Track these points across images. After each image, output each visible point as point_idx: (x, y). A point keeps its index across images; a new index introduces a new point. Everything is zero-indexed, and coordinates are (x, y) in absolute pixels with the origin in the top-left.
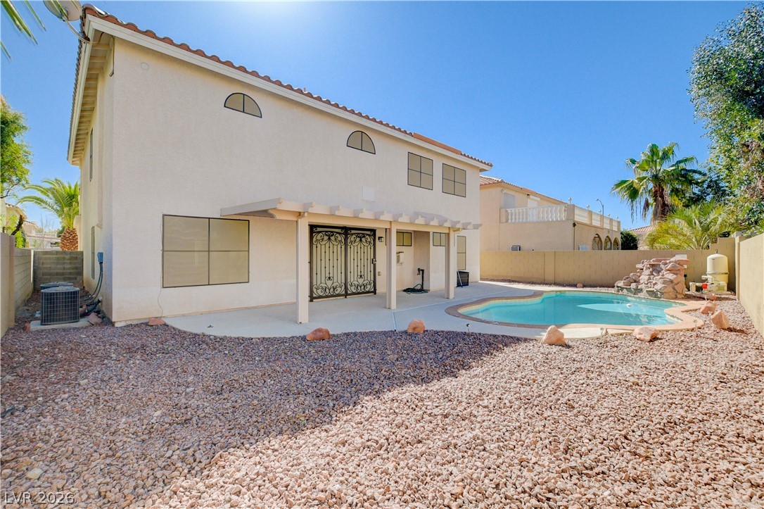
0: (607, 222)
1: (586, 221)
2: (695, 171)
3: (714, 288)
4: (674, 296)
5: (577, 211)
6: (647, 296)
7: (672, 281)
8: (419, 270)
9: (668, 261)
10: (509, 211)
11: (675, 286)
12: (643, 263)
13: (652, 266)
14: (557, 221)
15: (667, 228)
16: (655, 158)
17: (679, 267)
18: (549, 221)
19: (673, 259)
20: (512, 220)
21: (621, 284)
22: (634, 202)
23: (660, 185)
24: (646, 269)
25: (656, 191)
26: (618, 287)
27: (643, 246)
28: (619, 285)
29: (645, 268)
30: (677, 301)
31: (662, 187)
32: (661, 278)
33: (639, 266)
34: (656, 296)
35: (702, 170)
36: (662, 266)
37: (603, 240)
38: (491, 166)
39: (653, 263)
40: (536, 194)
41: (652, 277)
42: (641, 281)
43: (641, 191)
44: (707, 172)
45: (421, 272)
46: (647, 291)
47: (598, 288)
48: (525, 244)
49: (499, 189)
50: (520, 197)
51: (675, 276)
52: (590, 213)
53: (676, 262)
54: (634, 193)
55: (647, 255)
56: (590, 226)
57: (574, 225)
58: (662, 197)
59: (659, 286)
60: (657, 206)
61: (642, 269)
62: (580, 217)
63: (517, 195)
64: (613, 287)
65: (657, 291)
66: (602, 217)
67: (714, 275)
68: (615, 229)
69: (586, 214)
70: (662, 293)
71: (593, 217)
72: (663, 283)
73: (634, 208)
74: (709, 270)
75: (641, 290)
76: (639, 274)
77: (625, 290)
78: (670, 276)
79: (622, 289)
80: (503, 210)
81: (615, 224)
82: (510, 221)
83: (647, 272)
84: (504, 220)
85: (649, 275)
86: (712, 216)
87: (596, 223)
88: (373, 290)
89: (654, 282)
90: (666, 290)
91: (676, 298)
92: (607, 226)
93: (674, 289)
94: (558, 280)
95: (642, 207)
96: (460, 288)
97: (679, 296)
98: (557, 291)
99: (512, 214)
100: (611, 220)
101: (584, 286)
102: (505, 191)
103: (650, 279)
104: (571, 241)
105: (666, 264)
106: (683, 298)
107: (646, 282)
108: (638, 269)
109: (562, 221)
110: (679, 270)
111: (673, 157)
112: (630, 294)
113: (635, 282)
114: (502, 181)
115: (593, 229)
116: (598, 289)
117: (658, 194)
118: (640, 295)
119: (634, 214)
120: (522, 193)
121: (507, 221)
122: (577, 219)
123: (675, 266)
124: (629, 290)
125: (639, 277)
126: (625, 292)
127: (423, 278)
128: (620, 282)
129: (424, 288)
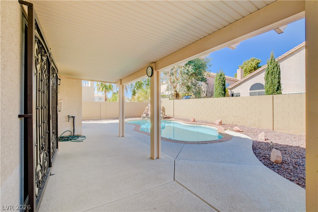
8: (69, 117)
45: (71, 119)
64: (141, 117)
109: (88, 87)
126: (146, 118)
127: (74, 125)
128: (143, 115)
129: (76, 134)
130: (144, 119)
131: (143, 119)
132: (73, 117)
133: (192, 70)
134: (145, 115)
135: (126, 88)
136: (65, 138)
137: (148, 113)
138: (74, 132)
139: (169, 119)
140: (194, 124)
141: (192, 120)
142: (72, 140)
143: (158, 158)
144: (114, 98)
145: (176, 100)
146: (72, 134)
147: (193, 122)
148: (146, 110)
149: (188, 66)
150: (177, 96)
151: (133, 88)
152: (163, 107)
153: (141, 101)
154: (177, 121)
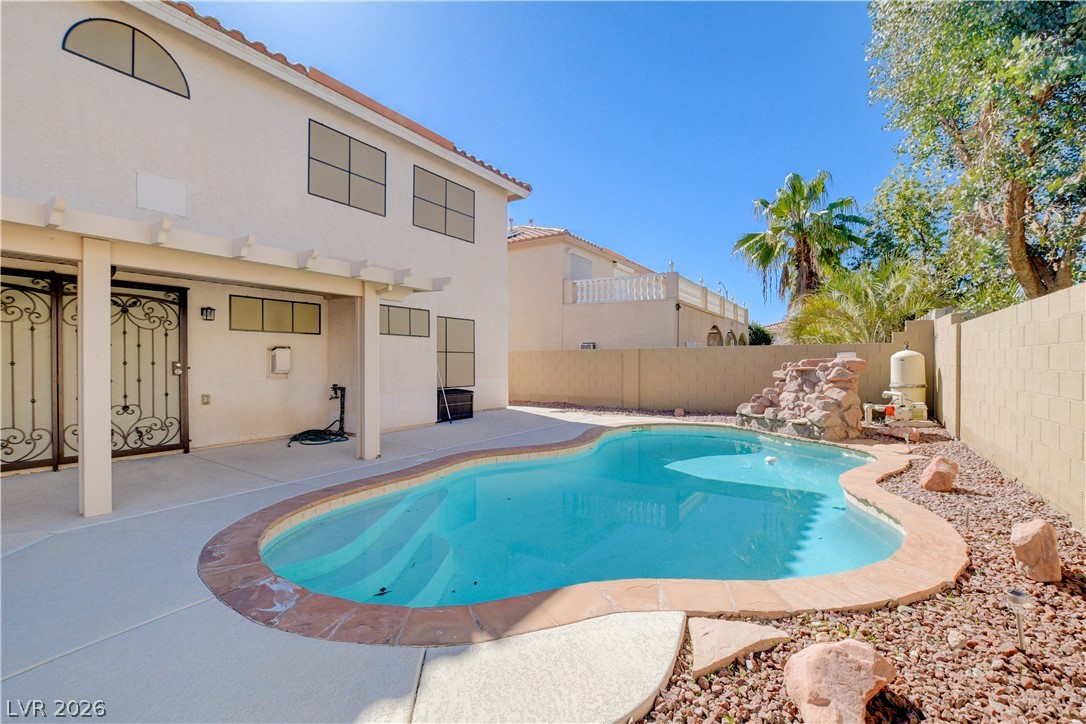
0: (729, 308)
1: (697, 302)
2: (856, 219)
3: (904, 414)
4: (843, 435)
5: (682, 286)
6: (795, 435)
7: (838, 404)
8: (335, 388)
9: (830, 364)
10: (578, 282)
11: (845, 414)
12: (785, 368)
13: (802, 373)
14: (652, 300)
15: (821, 306)
16: (798, 198)
17: (851, 376)
18: (639, 301)
19: (836, 361)
20: (582, 298)
21: (746, 409)
22: (768, 269)
23: (805, 242)
24: (791, 380)
25: (799, 252)
26: (742, 415)
27: (781, 341)
28: (744, 412)
29: (788, 379)
30: (851, 446)
31: (808, 246)
32: (817, 398)
33: (779, 374)
34: (810, 435)
35: (866, 216)
36: (820, 373)
37: (724, 336)
38: (529, 188)
39: (801, 368)
40: (627, 262)
41: (801, 394)
42: (783, 404)
43: (777, 250)
44: (874, 219)
45: (339, 392)
46: (793, 424)
47: (709, 417)
48: (603, 341)
49: (562, 246)
50: (597, 263)
51: (844, 393)
52: (705, 291)
53: (844, 365)
54: (767, 254)
55: (789, 354)
56: (704, 312)
57: (678, 307)
58: (808, 260)
59: (816, 415)
60: (800, 275)
61: (784, 380)
62: (688, 295)
63: (595, 260)
64: (735, 414)
65: (813, 424)
66: (723, 300)
67: (904, 390)
68: (741, 320)
69: (698, 293)
70: (822, 429)
71: (710, 298)
72: (824, 409)
73: (768, 279)
74: (895, 379)
75: (783, 422)
76: (777, 390)
77: (754, 421)
78: (836, 394)
79: (749, 419)
80: (569, 283)
81: (741, 313)
82: (578, 301)
83: (792, 385)
84: (569, 299)
85: (796, 391)
86: (893, 284)
87: (714, 307)
88: (176, 441)
89: (806, 405)
90: (828, 423)
91: (846, 438)
92: (729, 314)
93: (843, 418)
94: (645, 404)
95: (779, 279)
96: (446, 426)
97: (852, 434)
98: (634, 426)
99: (582, 289)
100: (735, 306)
101: (687, 413)
102: (572, 250)
103: (797, 398)
104: (672, 334)
105: (825, 369)
106: (858, 438)
107: (791, 406)
108: (775, 379)
109: (659, 300)
110: (850, 381)
111: (823, 197)
112: (763, 430)
113: (772, 404)
114: (566, 232)
115: (710, 317)
116: (709, 420)
117: (802, 256)
118: (782, 432)
119: (768, 290)
120: (604, 257)
121: (575, 302)
122: (683, 297)
123: (843, 373)
124: (761, 421)
125: (779, 394)
126: (754, 424)
127: (342, 407)
128: (745, 407)
129: (346, 430)
130: (746, 426)
131: (743, 424)
132: (343, 390)
134: (749, 409)
152: (940, 375)
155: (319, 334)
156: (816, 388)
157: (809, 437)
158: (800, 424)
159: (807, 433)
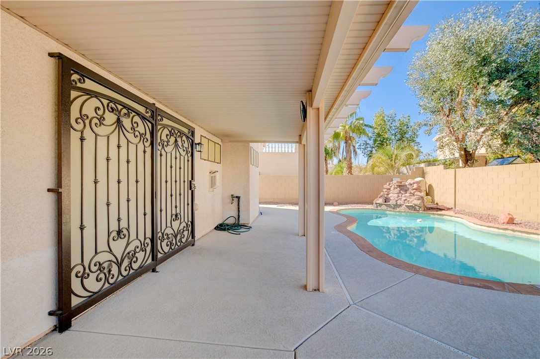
6: (407, 210)
8: (233, 197)
13: (399, 186)
18: (282, 153)
24: (394, 189)
26: (376, 203)
32: (410, 196)
33: (387, 187)
34: (415, 210)
36: (408, 186)
41: (400, 195)
45: (235, 200)
48: (264, 171)
51: (421, 194)
59: (415, 202)
61: (390, 189)
64: (372, 204)
65: (415, 206)
70: (419, 207)
72: (418, 199)
75: (400, 205)
76: (388, 193)
78: (419, 194)
79: (380, 205)
83: (395, 191)
85: (398, 193)
101: (339, 204)
103: (398, 196)
105: (411, 184)
112: (389, 209)
118: (400, 209)
124: (388, 205)
126: (384, 207)
127: (239, 208)
128: (378, 200)
129: (241, 222)
130: (379, 208)
131: (377, 207)
132: (238, 198)
133: (507, 90)
134: (380, 201)
135: (354, 151)
136: (225, 226)
137: (389, 196)
138: (238, 219)
139: (439, 212)
140: (506, 229)
141: (503, 218)
142: (230, 231)
143: (317, 290)
144: (339, 169)
145: (466, 169)
146: (237, 222)
147: (508, 223)
148: (385, 190)
149: (497, 82)
150: (468, 158)
151: (369, 149)
152: (430, 187)
153: (378, 173)
154: (458, 217)
155: (220, 163)
156: (408, 192)
157: (414, 210)
158: (410, 206)
159: (413, 209)
